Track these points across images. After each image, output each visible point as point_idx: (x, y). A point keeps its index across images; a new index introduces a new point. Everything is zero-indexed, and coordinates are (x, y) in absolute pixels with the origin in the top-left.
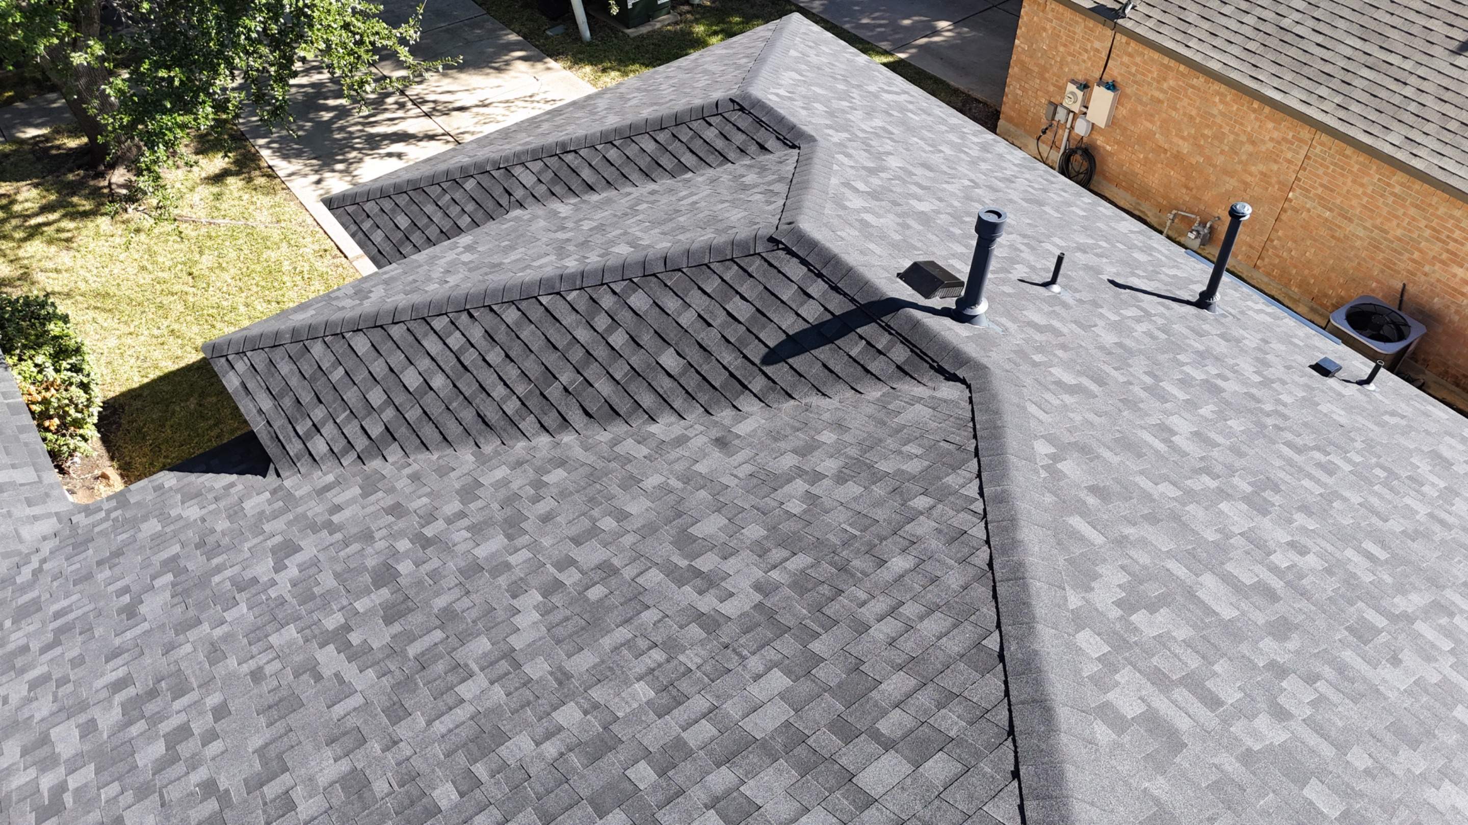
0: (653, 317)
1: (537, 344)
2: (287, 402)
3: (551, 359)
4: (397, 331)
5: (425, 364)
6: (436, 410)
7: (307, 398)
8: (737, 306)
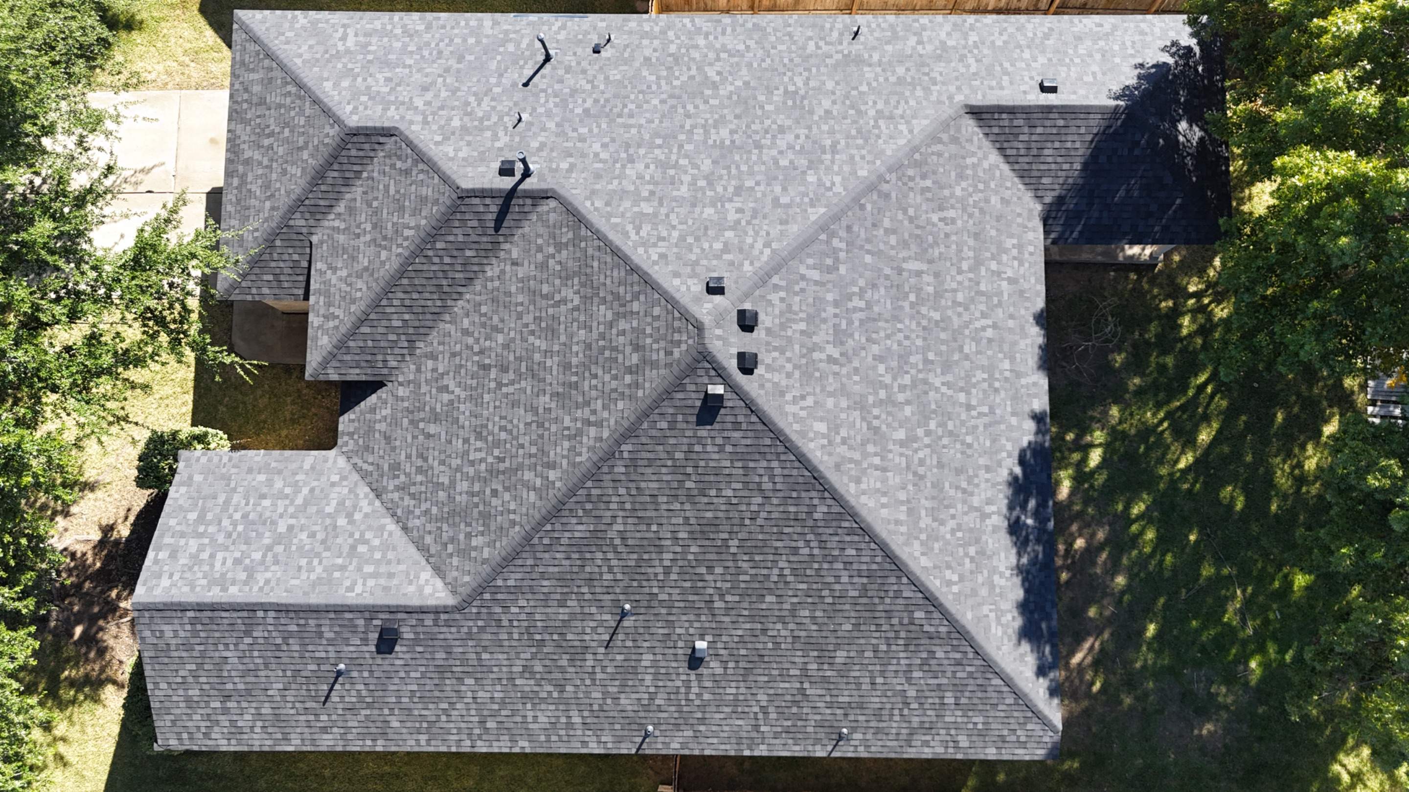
0: (449, 246)
1: (424, 282)
2: (363, 364)
3: (434, 282)
4: (373, 316)
5: (395, 316)
6: (417, 324)
7: (369, 358)
8: (470, 224)
